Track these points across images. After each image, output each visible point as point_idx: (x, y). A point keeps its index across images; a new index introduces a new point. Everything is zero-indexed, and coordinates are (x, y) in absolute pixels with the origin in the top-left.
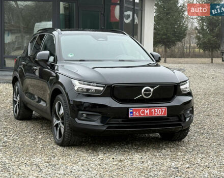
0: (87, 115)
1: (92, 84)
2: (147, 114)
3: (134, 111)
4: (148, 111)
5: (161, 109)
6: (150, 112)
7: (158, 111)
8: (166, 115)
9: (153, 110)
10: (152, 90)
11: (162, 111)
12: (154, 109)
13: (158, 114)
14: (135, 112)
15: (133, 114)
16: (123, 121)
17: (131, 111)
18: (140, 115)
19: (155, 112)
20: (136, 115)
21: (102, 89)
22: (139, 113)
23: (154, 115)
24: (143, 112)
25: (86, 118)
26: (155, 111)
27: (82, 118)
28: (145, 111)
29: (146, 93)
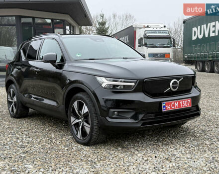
0: (118, 112)
1: (120, 80)
2: (177, 106)
3: (166, 104)
5: (187, 100)
6: (179, 104)
7: (184, 103)
8: (191, 106)
9: (181, 102)
10: (178, 82)
11: (188, 102)
13: (185, 106)
14: (167, 106)
15: (166, 108)
16: (155, 116)
17: (164, 105)
18: (171, 108)
20: (169, 109)
21: (133, 84)
22: (171, 106)
23: (182, 107)
24: (174, 105)
25: (118, 115)
26: (182, 103)
27: (114, 116)
28: (175, 103)
29: (174, 85)
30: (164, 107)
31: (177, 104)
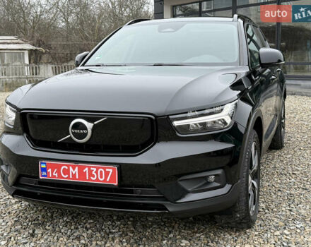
2: (74, 176)
3: (48, 166)
4: (77, 169)
5: (104, 169)
6: (81, 173)
7: (96, 172)
8: (116, 184)
9: (87, 169)
11: (107, 173)
12: (89, 168)
13: (97, 179)
14: (50, 170)
15: (48, 173)
16: (39, 183)
18: (60, 175)
19: (91, 175)
20: (54, 177)
22: (58, 172)
23: (90, 179)
24: (67, 172)
26: (90, 171)
28: (71, 169)
29: (76, 131)
30: (44, 170)
31: (74, 171)
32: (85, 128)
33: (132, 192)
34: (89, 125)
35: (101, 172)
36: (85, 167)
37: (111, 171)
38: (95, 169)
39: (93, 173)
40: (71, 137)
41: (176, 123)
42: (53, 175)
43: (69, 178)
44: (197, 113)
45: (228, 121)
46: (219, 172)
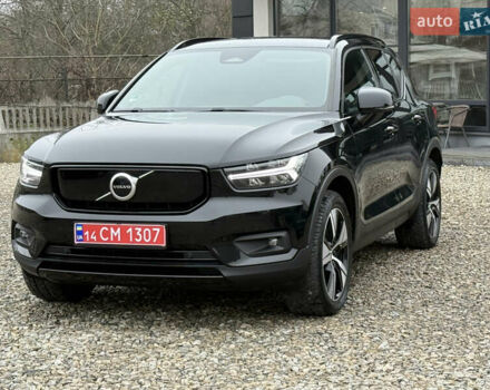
2: (116, 238)
3: (85, 228)
4: (119, 230)
5: (150, 228)
6: (124, 235)
7: (142, 233)
8: (164, 245)
9: (130, 230)
11: (154, 233)
12: (133, 228)
13: (143, 241)
14: (87, 233)
15: (84, 237)
16: (72, 252)
17: (80, 228)
18: (99, 239)
19: (135, 236)
20: (91, 240)
22: (97, 235)
23: (134, 241)
24: (107, 234)
26: (135, 232)
27: (19, 239)
28: (112, 231)
29: (118, 187)
30: (79, 233)
31: (116, 233)
32: (128, 183)
33: (181, 255)
34: (133, 180)
35: (147, 233)
36: (128, 228)
37: (158, 230)
38: (140, 230)
39: (138, 233)
40: (111, 195)
41: (231, 177)
42: (91, 238)
43: (109, 241)
44: (257, 166)
45: (294, 176)
46: (283, 234)
